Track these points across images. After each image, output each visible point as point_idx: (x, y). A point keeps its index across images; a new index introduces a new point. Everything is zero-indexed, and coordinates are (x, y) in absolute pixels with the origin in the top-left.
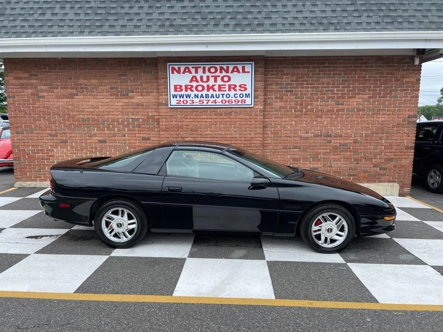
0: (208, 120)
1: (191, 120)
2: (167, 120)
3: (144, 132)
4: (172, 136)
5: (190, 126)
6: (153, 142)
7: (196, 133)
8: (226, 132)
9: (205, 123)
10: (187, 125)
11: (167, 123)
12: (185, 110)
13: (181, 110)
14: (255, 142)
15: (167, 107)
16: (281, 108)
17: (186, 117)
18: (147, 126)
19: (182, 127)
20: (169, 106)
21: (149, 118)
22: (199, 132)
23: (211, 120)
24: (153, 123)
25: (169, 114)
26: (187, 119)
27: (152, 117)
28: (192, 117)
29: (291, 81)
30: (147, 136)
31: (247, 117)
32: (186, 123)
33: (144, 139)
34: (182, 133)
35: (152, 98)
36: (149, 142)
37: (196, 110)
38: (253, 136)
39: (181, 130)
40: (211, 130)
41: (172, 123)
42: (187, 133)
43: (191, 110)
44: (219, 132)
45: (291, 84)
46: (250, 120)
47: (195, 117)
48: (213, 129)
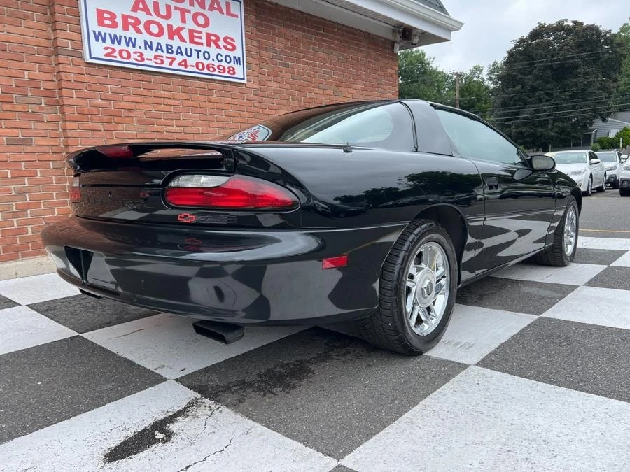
0: (172, 102)
1: (139, 99)
2: (82, 94)
3: (12, 124)
5: (138, 113)
6: (40, 149)
7: (149, 128)
8: (205, 130)
9: (167, 108)
10: (130, 110)
11: (82, 102)
12: (121, 74)
13: (114, 72)
15: (79, 60)
17: (126, 90)
18: (20, 108)
19: (117, 114)
20: (89, 60)
21: (23, 85)
22: (155, 127)
23: (177, 102)
24: (36, 100)
25: (87, 78)
26: (128, 94)
27: (34, 84)
28: (139, 91)
29: (286, 48)
30: (20, 133)
31: (236, 101)
32: (127, 106)
33: (14, 141)
34: (120, 127)
35: (30, 32)
36: (29, 149)
37: (147, 77)
39: (118, 119)
40: (179, 123)
41: (95, 102)
42: (132, 127)
43: (137, 76)
44: (194, 129)
45: (285, 53)
46: (241, 108)
47: (146, 92)
48: (181, 122)
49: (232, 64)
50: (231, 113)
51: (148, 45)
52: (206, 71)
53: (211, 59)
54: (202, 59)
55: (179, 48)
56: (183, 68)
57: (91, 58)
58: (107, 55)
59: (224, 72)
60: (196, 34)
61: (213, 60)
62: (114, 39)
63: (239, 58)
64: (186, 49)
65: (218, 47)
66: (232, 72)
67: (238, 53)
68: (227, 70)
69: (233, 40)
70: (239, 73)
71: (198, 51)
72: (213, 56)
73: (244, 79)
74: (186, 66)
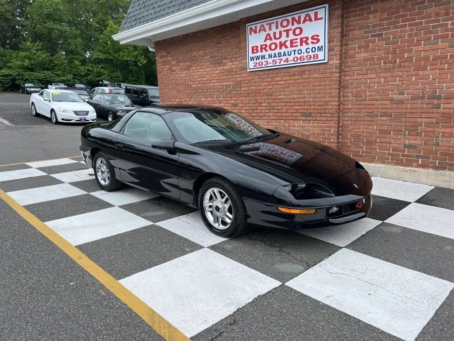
0: (282, 82)
1: (267, 83)
2: (247, 85)
3: (234, 99)
4: (252, 102)
5: (266, 91)
7: (270, 97)
8: (299, 96)
9: (279, 86)
10: (263, 90)
11: (247, 89)
12: (261, 73)
14: (330, 107)
16: (366, 60)
17: (263, 80)
18: (235, 93)
19: (259, 91)
20: (248, 70)
21: (237, 83)
22: (274, 97)
23: (284, 82)
24: (239, 89)
25: (249, 78)
26: (264, 82)
27: (239, 83)
28: (267, 80)
29: (381, 20)
30: (235, 102)
31: (320, 75)
32: (262, 87)
33: (234, 105)
34: (260, 98)
37: (271, 72)
38: (327, 99)
39: (258, 94)
41: (251, 88)
42: (264, 98)
43: (267, 72)
44: (292, 96)
46: (325, 79)
48: (286, 93)
49: (316, 52)
50: (317, 83)
51: (270, 56)
52: (299, 61)
53: (302, 53)
54: (297, 55)
55: (285, 52)
56: (286, 63)
58: (255, 66)
59: (310, 59)
60: (294, 41)
62: (258, 58)
63: (322, 47)
64: (288, 52)
65: (307, 44)
67: (321, 44)
68: (312, 57)
69: (318, 36)
71: (295, 51)
72: (304, 51)
73: (325, 60)
74: (288, 62)
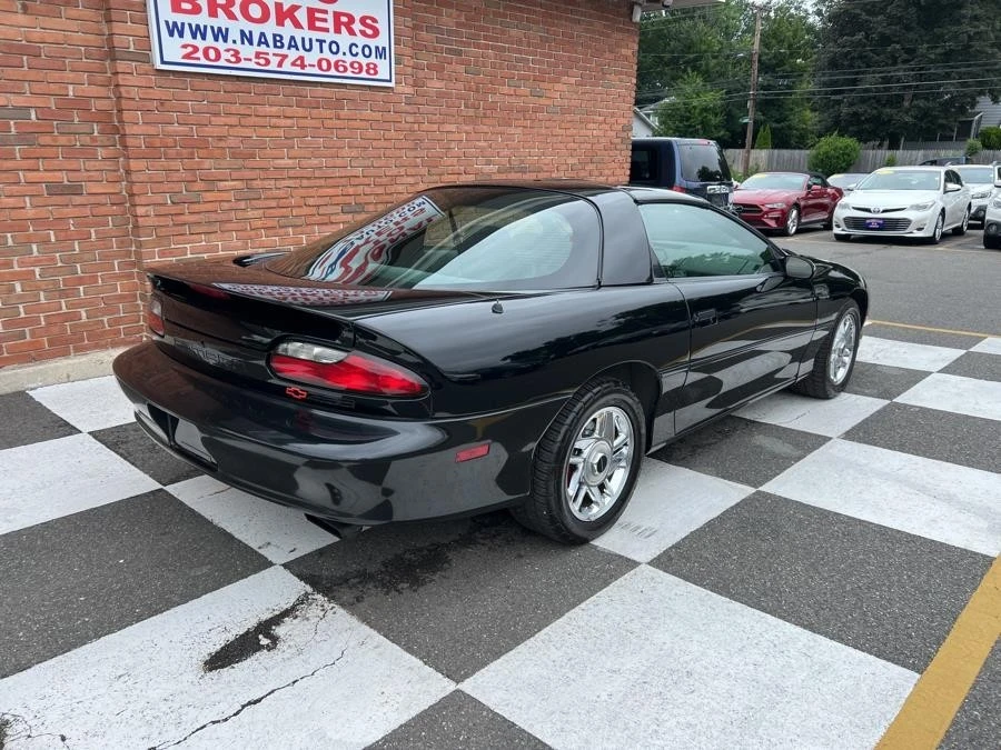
0: (283, 122)
1: (233, 120)
2: (151, 117)
3: (55, 164)
4: (175, 177)
5: (232, 142)
6: (93, 199)
7: (249, 163)
8: (331, 162)
9: (276, 132)
10: (220, 138)
11: (151, 130)
12: (207, 83)
13: (197, 81)
15: (146, 66)
16: (440, 95)
17: (214, 108)
18: (63, 140)
19: (202, 144)
20: (160, 67)
21: (67, 105)
22: (257, 162)
23: (289, 122)
24: (85, 128)
25: (157, 93)
26: (216, 114)
27: (81, 103)
28: (234, 108)
29: (459, 25)
30: (64, 178)
31: (377, 116)
32: (217, 131)
33: (56, 189)
34: (207, 163)
35: (74, 25)
36: (77, 200)
37: (245, 86)
38: (394, 171)
39: (203, 153)
40: (293, 153)
41: (170, 128)
42: (224, 164)
43: (229, 86)
44: (315, 162)
45: (457, 33)
46: (386, 126)
47: (243, 110)
48: (296, 152)
49: (373, 59)
50: (371, 133)
51: (246, 37)
52: (333, 72)
53: (341, 53)
54: (327, 54)
55: (292, 38)
56: (298, 70)
57: (163, 62)
58: (187, 56)
59: (360, 71)
60: (318, 15)
61: (344, 54)
62: (198, 32)
63: (384, 49)
64: (303, 39)
65: (352, 32)
66: (372, 72)
67: (382, 41)
68: (365, 68)
69: (374, 20)
70: (383, 73)
71: (321, 42)
72: (344, 48)
73: (390, 81)
74: (303, 66)
